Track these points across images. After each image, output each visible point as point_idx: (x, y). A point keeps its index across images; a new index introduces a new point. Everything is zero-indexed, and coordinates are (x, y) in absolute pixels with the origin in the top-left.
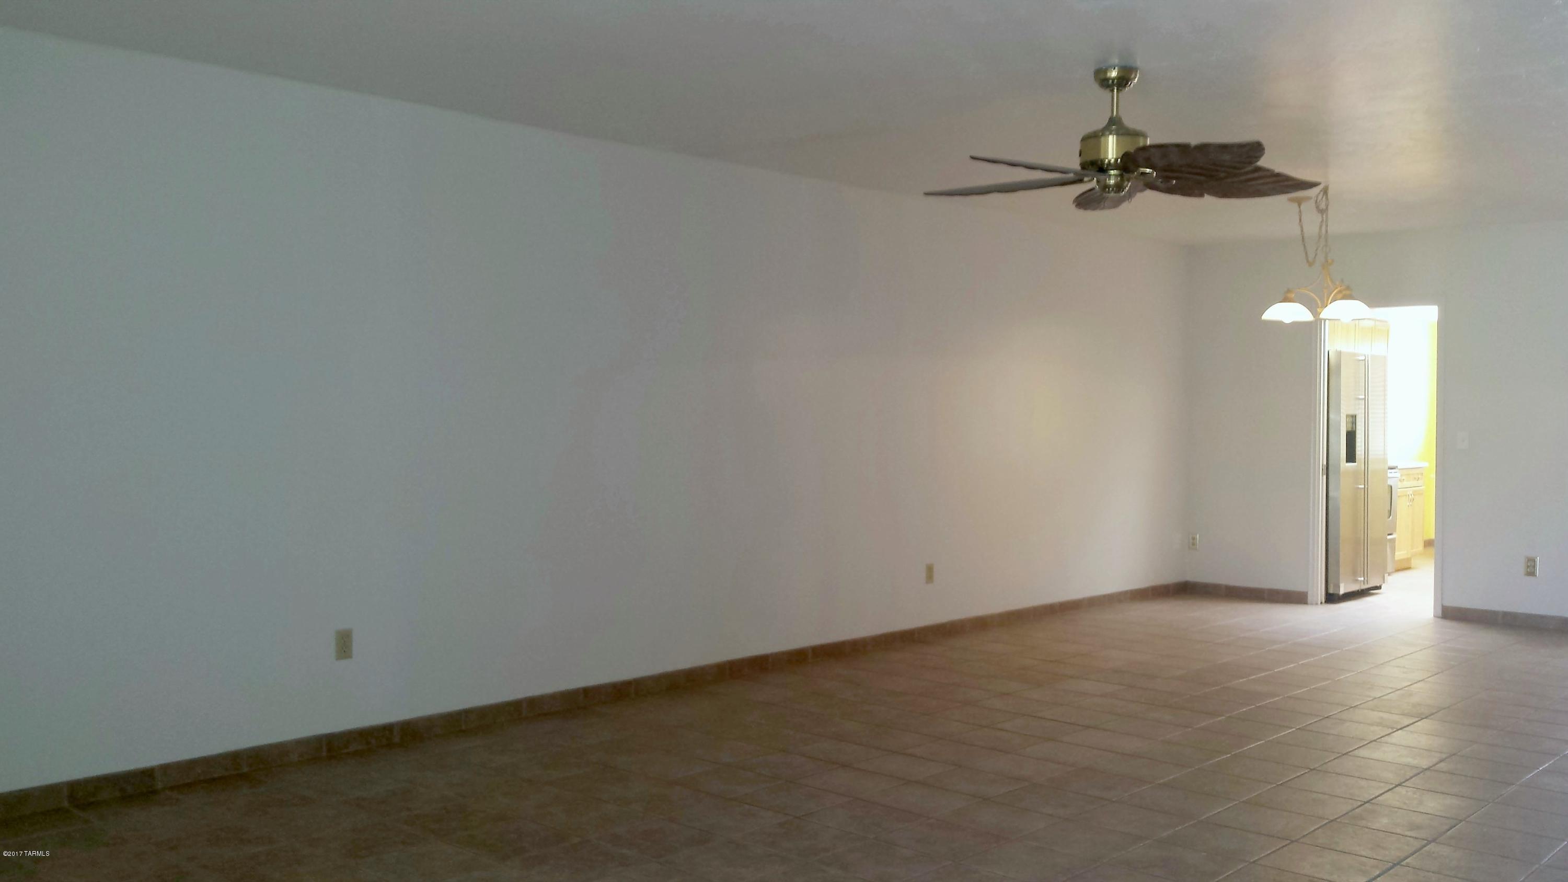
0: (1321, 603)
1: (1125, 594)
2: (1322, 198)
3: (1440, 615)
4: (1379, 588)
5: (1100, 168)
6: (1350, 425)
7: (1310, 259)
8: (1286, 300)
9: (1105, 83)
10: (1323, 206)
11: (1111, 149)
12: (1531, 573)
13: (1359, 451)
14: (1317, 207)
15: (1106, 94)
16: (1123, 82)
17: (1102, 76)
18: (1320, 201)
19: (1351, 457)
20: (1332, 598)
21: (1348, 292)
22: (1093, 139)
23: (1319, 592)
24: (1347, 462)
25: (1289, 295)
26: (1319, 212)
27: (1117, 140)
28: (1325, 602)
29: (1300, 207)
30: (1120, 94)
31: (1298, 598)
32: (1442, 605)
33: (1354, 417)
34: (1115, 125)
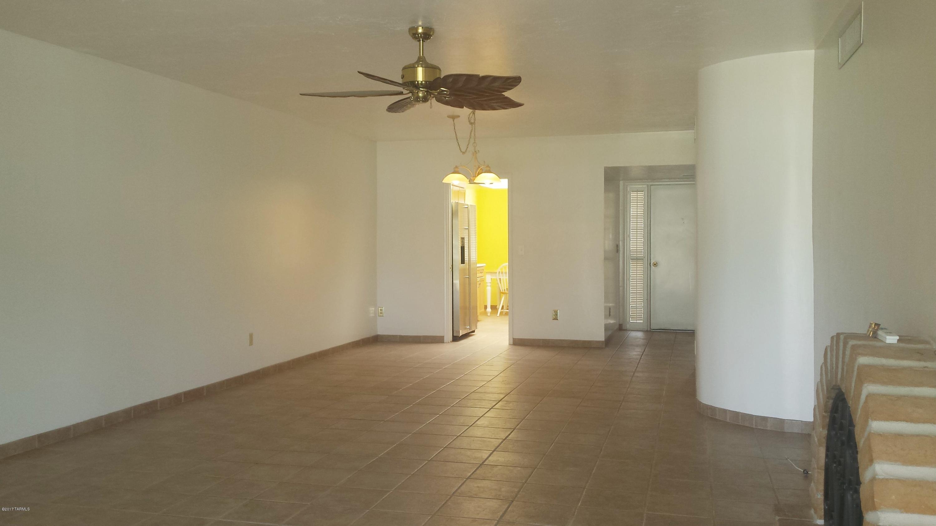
0: (451, 342)
1: (349, 344)
2: (472, 116)
3: (512, 344)
4: (474, 331)
5: (413, 85)
6: (462, 245)
7: (463, 150)
8: (455, 172)
9: (414, 35)
10: (472, 121)
11: (420, 75)
12: (556, 319)
13: (466, 256)
14: (469, 121)
15: (416, 43)
16: (427, 35)
17: (414, 32)
18: (471, 118)
19: (463, 262)
20: (456, 339)
21: (488, 169)
22: (412, 68)
23: (448, 336)
24: (461, 264)
25: (456, 169)
26: (470, 124)
27: (425, 70)
28: (452, 341)
29: (453, 121)
30: (424, 43)
31: (439, 340)
32: (513, 338)
33: (463, 239)
34: (421, 61)
